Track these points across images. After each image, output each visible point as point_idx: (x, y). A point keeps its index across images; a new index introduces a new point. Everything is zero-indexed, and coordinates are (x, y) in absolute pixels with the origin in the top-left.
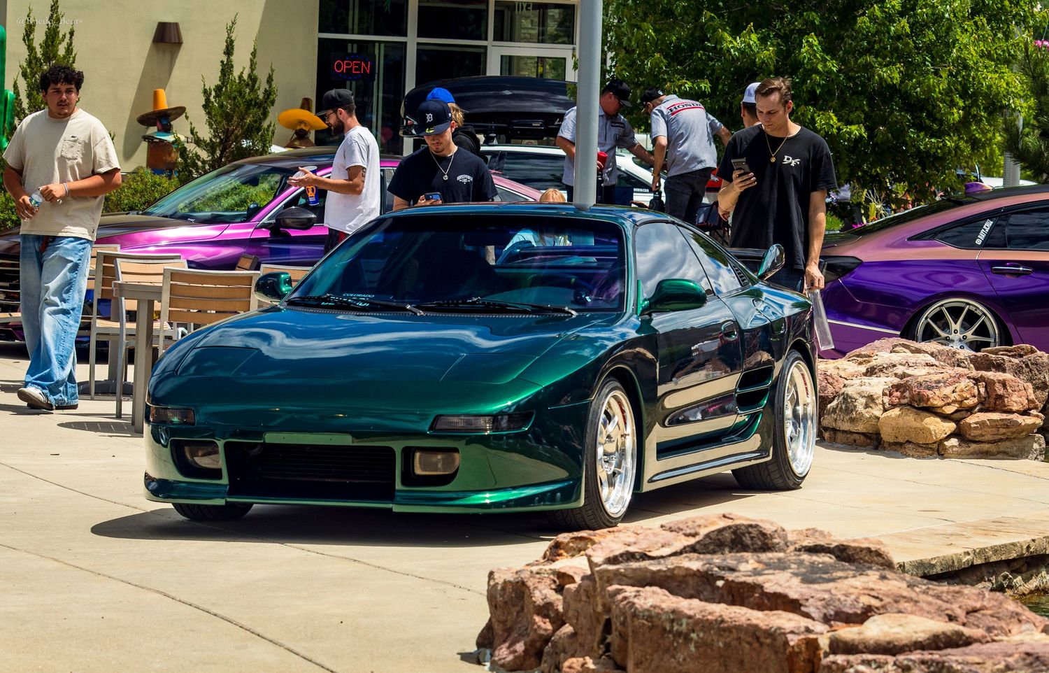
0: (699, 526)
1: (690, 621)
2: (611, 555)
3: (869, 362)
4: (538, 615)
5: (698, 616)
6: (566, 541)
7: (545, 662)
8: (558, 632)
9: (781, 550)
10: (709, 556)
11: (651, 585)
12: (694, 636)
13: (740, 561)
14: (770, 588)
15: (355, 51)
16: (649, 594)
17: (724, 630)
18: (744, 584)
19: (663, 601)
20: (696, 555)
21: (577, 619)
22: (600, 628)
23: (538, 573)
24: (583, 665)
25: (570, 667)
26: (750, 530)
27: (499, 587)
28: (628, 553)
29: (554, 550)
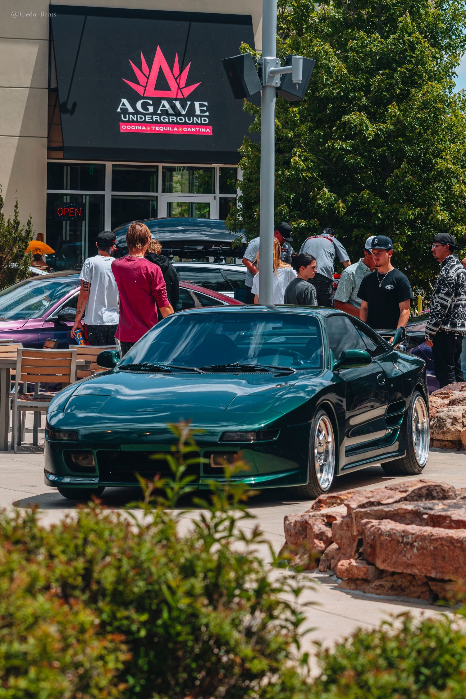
0: (408, 486)
1: (414, 536)
2: (361, 503)
3: (448, 397)
4: (316, 539)
5: (418, 533)
6: (325, 499)
7: (322, 565)
8: (328, 548)
9: (453, 499)
10: (415, 503)
11: (386, 519)
12: (416, 544)
13: (434, 504)
14: (455, 517)
15: (68, 201)
16: (387, 523)
17: (433, 540)
18: (440, 516)
19: (397, 526)
20: (408, 502)
21: (341, 540)
22: (355, 544)
23: (313, 516)
24: (349, 564)
25: (342, 565)
26: (436, 488)
27: (292, 525)
28: (370, 502)
29: (318, 504)
